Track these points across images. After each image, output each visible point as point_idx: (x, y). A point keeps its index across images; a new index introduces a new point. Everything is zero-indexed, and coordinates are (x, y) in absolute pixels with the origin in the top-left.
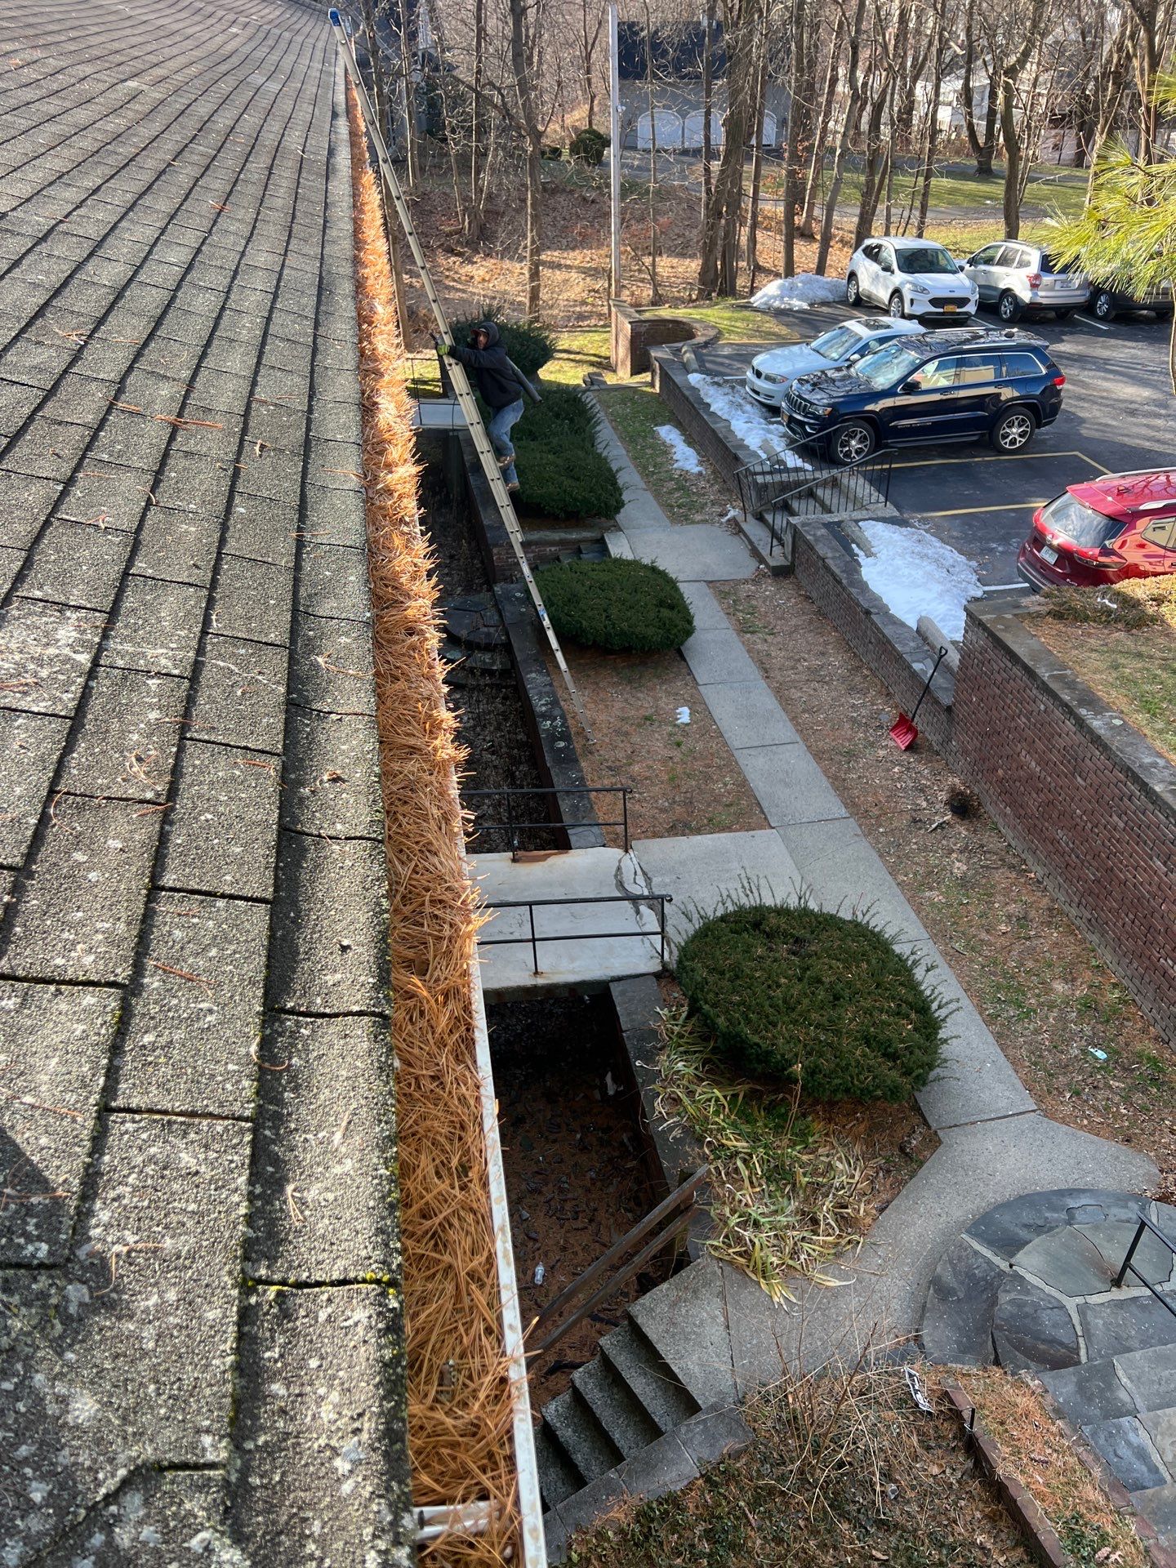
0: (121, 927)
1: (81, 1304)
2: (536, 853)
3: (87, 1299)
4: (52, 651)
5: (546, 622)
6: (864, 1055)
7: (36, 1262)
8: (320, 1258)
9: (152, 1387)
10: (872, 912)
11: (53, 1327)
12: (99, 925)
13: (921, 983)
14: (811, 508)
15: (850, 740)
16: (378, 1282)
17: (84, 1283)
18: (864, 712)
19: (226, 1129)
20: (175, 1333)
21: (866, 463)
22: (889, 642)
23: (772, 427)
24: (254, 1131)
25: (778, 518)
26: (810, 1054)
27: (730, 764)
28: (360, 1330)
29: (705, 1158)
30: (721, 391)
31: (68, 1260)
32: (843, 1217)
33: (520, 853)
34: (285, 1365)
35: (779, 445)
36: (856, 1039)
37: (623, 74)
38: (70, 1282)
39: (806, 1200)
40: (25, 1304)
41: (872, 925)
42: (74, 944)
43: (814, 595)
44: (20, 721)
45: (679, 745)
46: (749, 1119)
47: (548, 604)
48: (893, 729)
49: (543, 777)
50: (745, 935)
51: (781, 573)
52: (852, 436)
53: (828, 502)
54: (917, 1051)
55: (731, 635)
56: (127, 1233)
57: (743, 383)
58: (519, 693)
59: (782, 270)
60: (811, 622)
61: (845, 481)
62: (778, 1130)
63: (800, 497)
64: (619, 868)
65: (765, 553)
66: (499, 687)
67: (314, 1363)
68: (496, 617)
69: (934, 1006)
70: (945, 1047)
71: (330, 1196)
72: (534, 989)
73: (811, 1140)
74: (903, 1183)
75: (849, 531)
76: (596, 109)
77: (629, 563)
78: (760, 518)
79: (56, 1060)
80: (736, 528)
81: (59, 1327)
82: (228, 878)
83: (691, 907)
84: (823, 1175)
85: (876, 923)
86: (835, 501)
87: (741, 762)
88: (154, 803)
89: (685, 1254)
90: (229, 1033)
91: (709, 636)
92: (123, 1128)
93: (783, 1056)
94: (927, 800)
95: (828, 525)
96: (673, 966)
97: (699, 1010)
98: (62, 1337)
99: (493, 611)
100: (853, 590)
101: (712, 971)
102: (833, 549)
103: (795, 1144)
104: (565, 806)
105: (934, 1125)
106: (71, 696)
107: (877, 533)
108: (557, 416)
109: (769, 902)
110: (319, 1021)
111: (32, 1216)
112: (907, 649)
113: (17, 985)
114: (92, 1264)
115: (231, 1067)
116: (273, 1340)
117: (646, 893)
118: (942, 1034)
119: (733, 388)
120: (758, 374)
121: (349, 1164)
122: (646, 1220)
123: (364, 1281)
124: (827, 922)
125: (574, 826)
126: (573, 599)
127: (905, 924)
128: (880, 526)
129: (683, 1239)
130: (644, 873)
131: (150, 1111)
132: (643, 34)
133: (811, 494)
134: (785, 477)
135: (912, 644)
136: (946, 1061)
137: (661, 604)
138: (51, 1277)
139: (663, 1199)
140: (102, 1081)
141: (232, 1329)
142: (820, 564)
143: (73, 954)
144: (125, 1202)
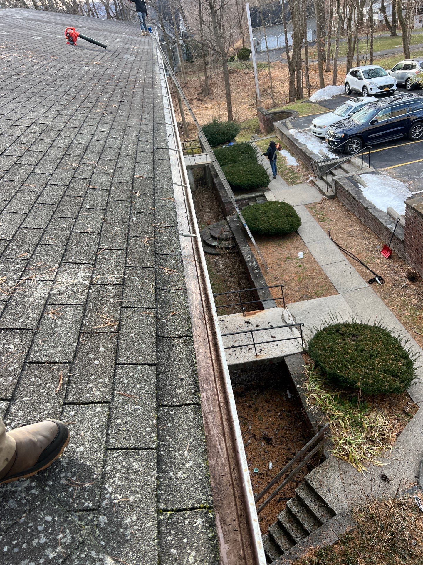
0: (107, 380)
1: (105, 523)
2: (251, 312)
3: (106, 521)
4: (76, 281)
5: (247, 228)
6: (384, 377)
7: (88, 509)
8: (184, 499)
9: (131, 553)
10: (381, 322)
11: (96, 532)
12: (100, 380)
13: (404, 347)
14: (340, 172)
15: (365, 257)
16: (205, 508)
17: (105, 515)
18: (370, 246)
19: (148, 453)
20: (137, 532)
21: (360, 153)
22: (376, 218)
23: (322, 145)
24: (157, 453)
25: (328, 177)
26: (363, 378)
27: (321, 271)
28: (200, 527)
29: (327, 420)
30: (302, 134)
31: (99, 507)
32: (383, 439)
33: (246, 313)
34: (175, 541)
35: (326, 151)
36: (381, 371)
37: (253, 26)
38: (100, 515)
39: (368, 433)
40: (86, 525)
41: (382, 327)
42: (92, 388)
43: (345, 204)
44: (68, 308)
45: (300, 266)
46: (342, 404)
47: (247, 221)
48: (382, 251)
49: (251, 284)
50: (333, 335)
51: (331, 198)
52: (353, 143)
53: (347, 169)
54: (405, 374)
55: (316, 223)
56: (117, 495)
57: (310, 130)
58: (239, 254)
59: (319, 86)
60: (345, 214)
61: (352, 161)
62: (355, 407)
63: (336, 169)
64: (283, 315)
65: (325, 191)
66: (232, 253)
67: (185, 541)
68: (228, 228)
69: (410, 356)
70: (416, 371)
71: (185, 476)
72: (257, 362)
73: (367, 410)
74: (405, 424)
75: (356, 179)
76: (245, 40)
77: (274, 202)
78: (322, 179)
79: (89, 432)
80: (313, 184)
81: (98, 533)
82: (141, 357)
83: (311, 327)
84: (373, 423)
85: (384, 326)
86: (349, 168)
87: (325, 270)
88: (114, 333)
89: (324, 456)
90: (146, 416)
91: (307, 225)
92: (113, 456)
93: (353, 379)
94: (398, 277)
95: (347, 178)
96: (307, 349)
97: (319, 365)
98: (99, 536)
99: (227, 226)
100: (360, 201)
101: (322, 350)
102: (351, 186)
103: (361, 412)
104: (260, 294)
105: (415, 401)
106: (84, 297)
107: (366, 178)
108: (243, 153)
109: (341, 322)
110: (176, 408)
111: (86, 492)
112: (384, 220)
113: (75, 406)
114: (107, 508)
115: (147, 429)
116: (170, 533)
117: (294, 323)
118: (415, 366)
119: (306, 132)
120: (315, 126)
121: (191, 463)
122: (307, 444)
123: (200, 508)
124: (365, 327)
125: (264, 301)
126: (256, 218)
127: (395, 325)
128: (368, 175)
129: (322, 451)
130: (292, 316)
131: (122, 449)
132: (259, 10)
133: (340, 167)
134: (329, 162)
135: (386, 218)
136: (417, 376)
137: (288, 215)
138: (94, 514)
139: (313, 436)
140: (105, 439)
141: (156, 529)
142: (346, 192)
143: (92, 392)
144: (116, 483)
